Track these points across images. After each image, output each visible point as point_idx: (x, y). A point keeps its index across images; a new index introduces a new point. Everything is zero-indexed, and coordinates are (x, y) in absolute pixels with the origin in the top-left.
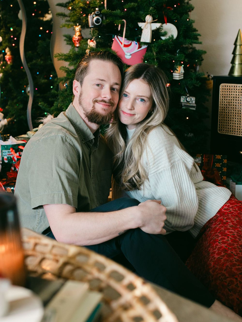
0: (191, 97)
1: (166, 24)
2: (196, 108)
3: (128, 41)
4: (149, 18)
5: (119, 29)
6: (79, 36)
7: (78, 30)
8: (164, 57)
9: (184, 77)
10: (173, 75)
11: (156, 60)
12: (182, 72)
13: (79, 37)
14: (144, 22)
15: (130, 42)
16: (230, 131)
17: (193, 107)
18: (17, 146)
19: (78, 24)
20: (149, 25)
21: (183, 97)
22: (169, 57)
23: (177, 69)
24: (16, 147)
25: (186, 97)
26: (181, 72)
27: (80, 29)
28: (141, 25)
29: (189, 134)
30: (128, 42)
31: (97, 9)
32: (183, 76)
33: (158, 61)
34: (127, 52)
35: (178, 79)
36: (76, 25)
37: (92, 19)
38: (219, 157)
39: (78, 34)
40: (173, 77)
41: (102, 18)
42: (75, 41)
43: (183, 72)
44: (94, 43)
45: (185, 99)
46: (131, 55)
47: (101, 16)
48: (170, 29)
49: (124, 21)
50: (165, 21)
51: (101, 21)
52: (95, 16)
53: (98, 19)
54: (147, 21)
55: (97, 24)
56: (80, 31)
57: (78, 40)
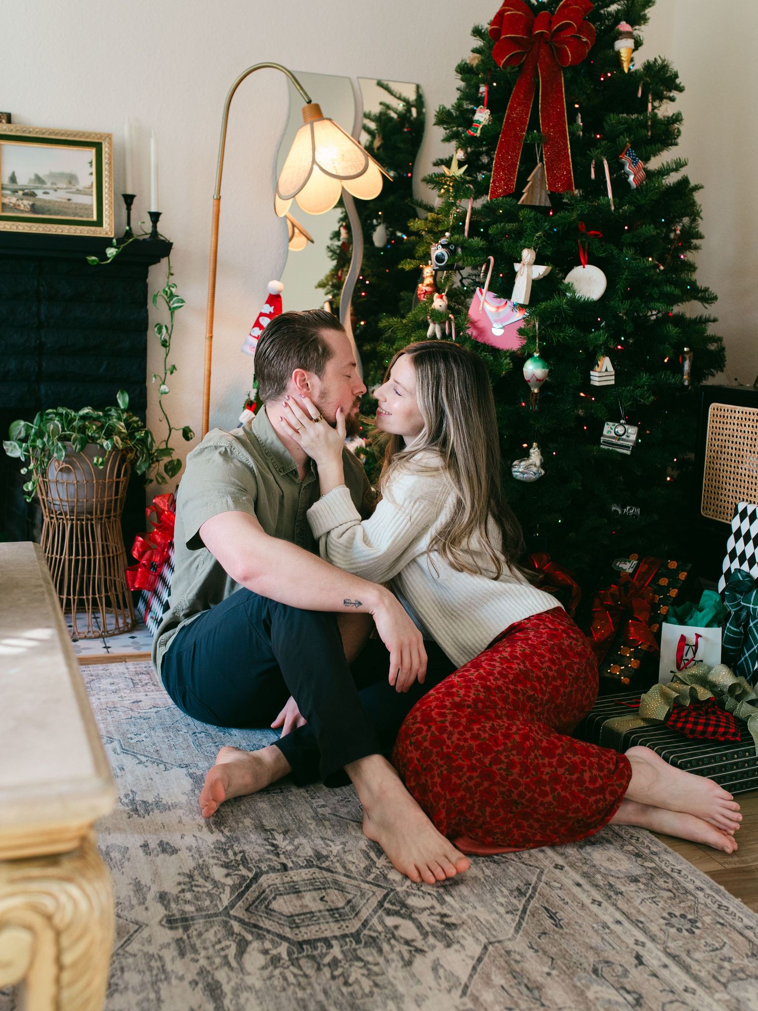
0: (627, 427)
1: (584, 266)
2: (632, 451)
3: (500, 299)
4: (528, 255)
5: (482, 275)
6: (428, 285)
7: (429, 275)
8: (560, 336)
9: (616, 380)
10: (590, 375)
11: (537, 341)
12: (606, 370)
13: (428, 288)
14: (520, 262)
15: (503, 302)
16: (720, 513)
17: (627, 447)
19: (429, 263)
20: (526, 268)
21: (609, 423)
23: (599, 363)
25: (616, 424)
26: (604, 370)
27: (431, 273)
28: (517, 267)
29: (626, 508)
30: (500, 302)
31: (447, 234)
32: (613, 377)
33: (541, 342)
34: (496, 321)
35: (597, 384)
36: (426, 265)
37: (435, 252)
38: (673, 565)
39: (428, 281)
40: (590, 380)
41: (452, 253)
42: (420, 294)
43: (611, 369)
44: (443, 301)
45: (613, 427)
46: (504, 327)
47: (452, 247)
48: (590, 278)
49: (491, 258)
50: (582, 261)
51: (446, 258)
52: (440, 246)
53: (442, 254)
54: (524, 259)
55: (439, 264)
56: (434, 277)
57: (426, 293)
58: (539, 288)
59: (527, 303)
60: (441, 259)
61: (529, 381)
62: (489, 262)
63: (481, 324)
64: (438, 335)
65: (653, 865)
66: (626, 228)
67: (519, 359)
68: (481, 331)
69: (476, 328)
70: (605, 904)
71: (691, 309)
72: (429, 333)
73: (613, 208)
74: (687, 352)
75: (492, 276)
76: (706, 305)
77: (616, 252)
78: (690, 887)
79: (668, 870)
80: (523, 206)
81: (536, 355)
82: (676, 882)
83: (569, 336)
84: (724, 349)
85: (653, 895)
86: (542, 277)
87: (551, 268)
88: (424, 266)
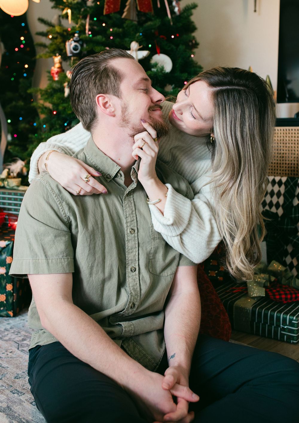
1: (159, 55)
4: (134, 45)
6: (58, 68)
7: (58, 61)
13: (58, 70)
14: (129, 49)
19: (57, 55)
20: (135, 52)
31: (76, 35)
36: (56, 56)
37: (70, 45)
39: (57, 65)
41: (82, 46)
42: (53, 74)
48: (163, 61)
50: (158, 51)
51: (79, 48)
52: (73, 42)
53: (76, 46)
54: (133, 48)
55: (75, 52)
56: (61, 63)
57: (57, 73)
60: (75, 48)
66: (173, 37)
72: (66, 94)
73: (172, 24)
77: (174, 47)
80: (125, 19)
86: (144, 58)
87: (149, 52)
88: (54, 57)
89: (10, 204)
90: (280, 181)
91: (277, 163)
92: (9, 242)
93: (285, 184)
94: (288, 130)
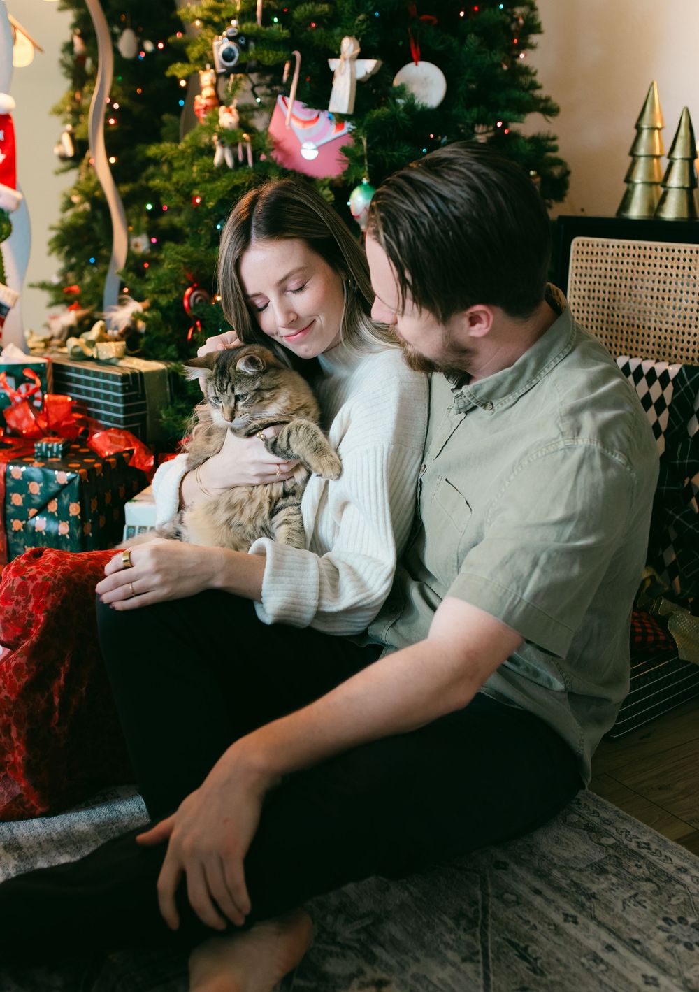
1: (417, 65)
3: (309, 110)
4: (349, 46)
5: (285, 77)
6: (208, 98)
7: (209, 83)
8: (393, 156)
11: (366, 163)
13: (209, 102)
14: (337, 56)
15: (316, 113)
18: (20, 370)
19: (207, 67)
20: (348, 65)
22: (407, 154)
24: (18, 372)
27: (212, 81)
28: (334, 64)
30: (311, 114)
31: (234, 22)
33: (371, 165)
34: (307, 140)
36: (204, 69)
37: (220, 47)
39: (208, 92)
42: (198, 110)
44: (233, 116)
46: (318, 148)
47: (242, 41)
48: (425, 79)
49: (297, 54)
50: (414, 56)
51: (237, 55)
52: (226, 39)
53: (230, 50)
54: (344, 53)
55: (228, 64)
56: (215, 86)
57: (206, 108)
58: (365, 91)
59: (351, 112)
60: (227, 56)
61: (358, 217)
62: (293, 59)
63: (287, 145)
64: (230, 163)
65: (611, 841)
66: (462, 14)
67: (343, 190)
68: (288, 155)
69: (282, 150)
70: (581, 919)
71: (531, 125)
72: (217, 160)
74: (534, 177)
75: (300, 79)
76: (549, 118)
77: (455, 42)
78: (670, 868)
79: (633, 846)
81: (365, 181)
82: (651, 865)
83: (405, 156)
84: (568, 173)
85: (633, 892)
86: (370, 76)
87: (381, 63)
88: (201, 72)
89: (97, 395)
90: (666, 373)
91: (672, 331)
92: (74, 476)
93: (674, 381)
94: (688, 252)
